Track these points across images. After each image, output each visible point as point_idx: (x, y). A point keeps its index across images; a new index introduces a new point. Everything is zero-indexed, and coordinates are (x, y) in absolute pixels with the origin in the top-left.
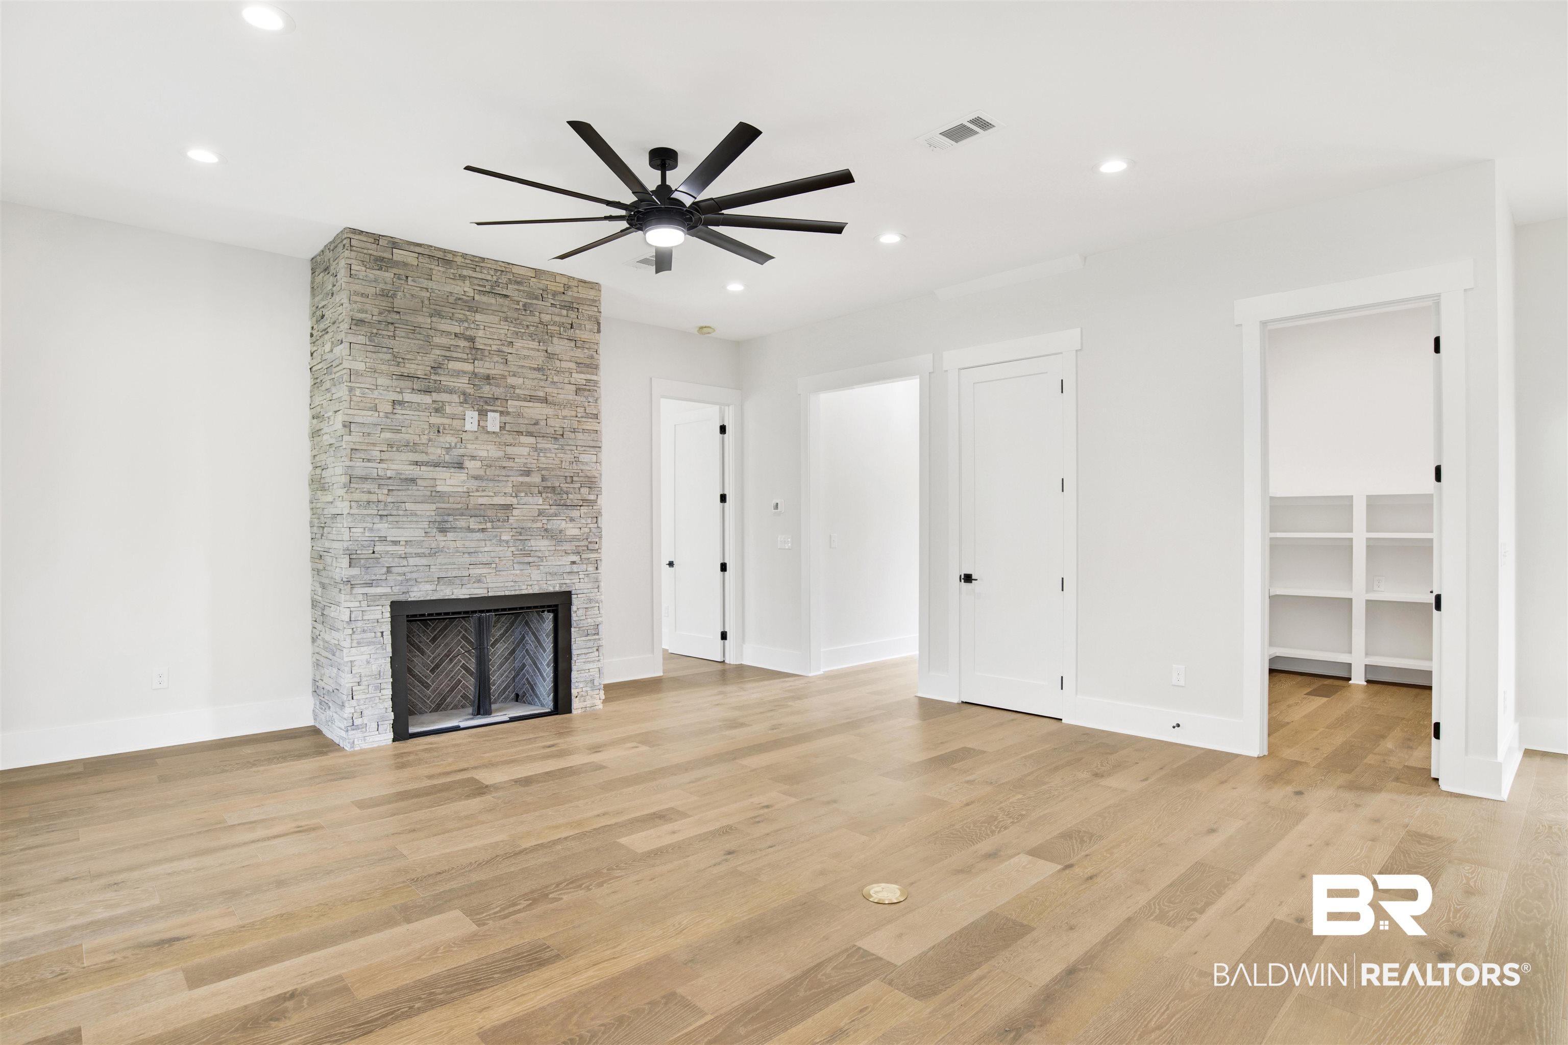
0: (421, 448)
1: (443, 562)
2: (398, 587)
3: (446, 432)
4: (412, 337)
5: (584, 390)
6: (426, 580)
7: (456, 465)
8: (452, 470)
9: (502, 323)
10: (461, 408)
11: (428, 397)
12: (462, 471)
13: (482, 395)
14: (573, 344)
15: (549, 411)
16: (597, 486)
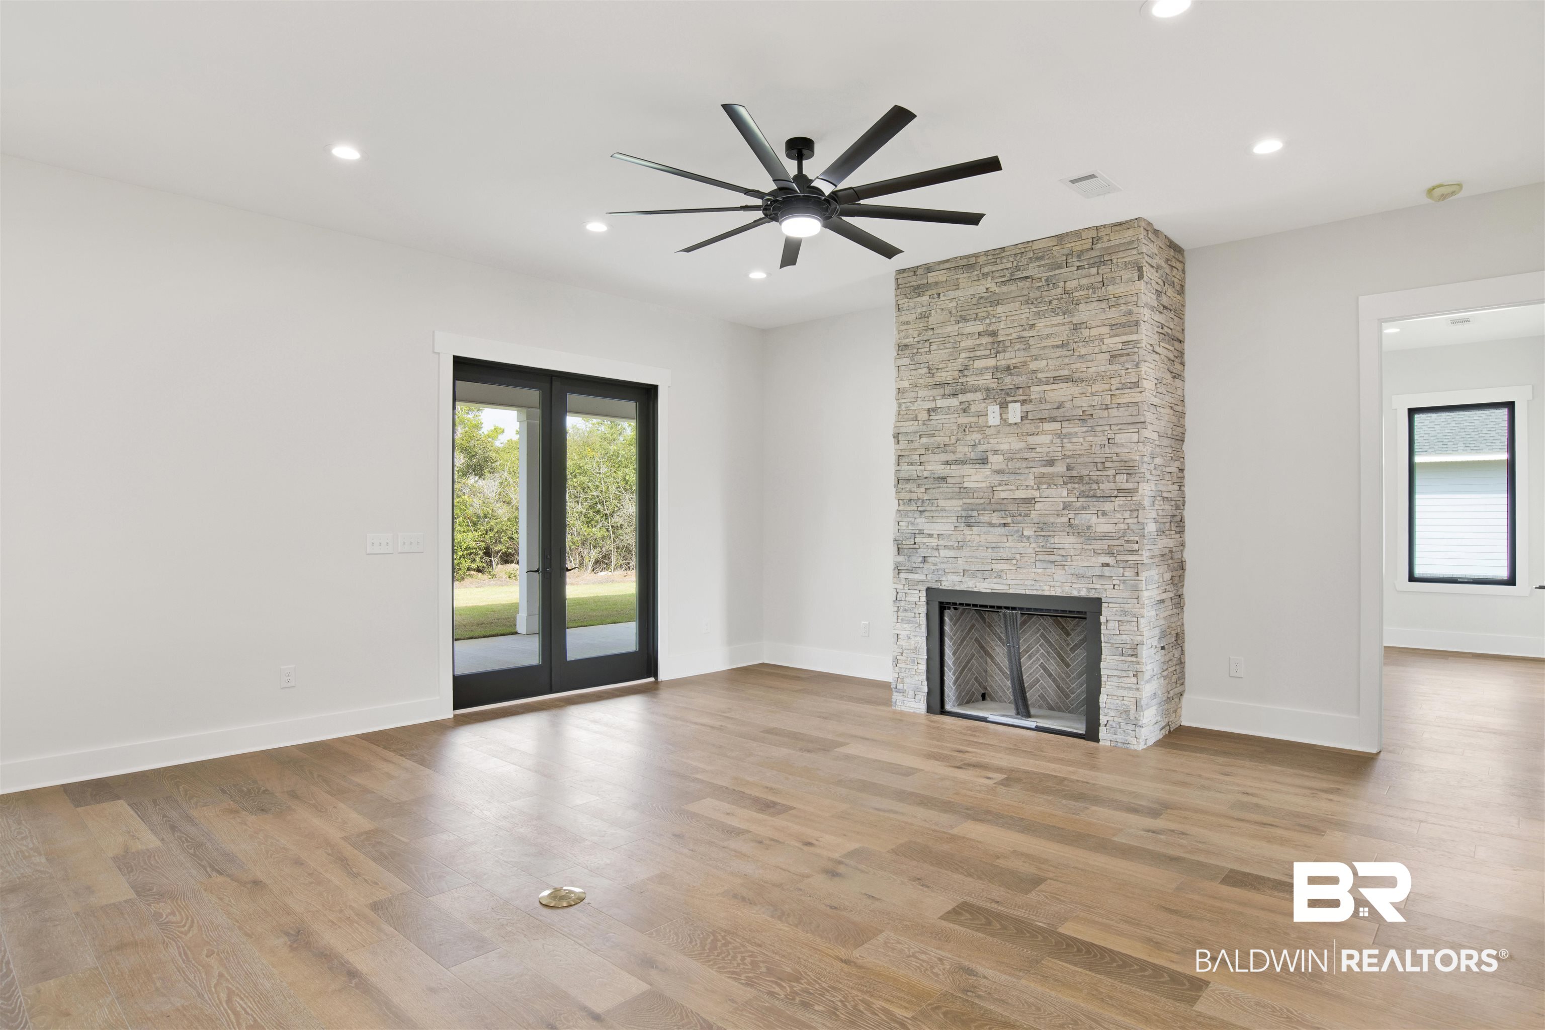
0: (950, 448)
1: (967, 555)
2: (930, 576)
3: (972, 430)
4: (942, 347)
5: (1122, 355)
6: (952, 571)
7: (979, 461)
8: (978, 466)
9: (1023, 307)
10: (984, 405)
11: (955, 399)
12: (987, 466)
13: (1003, 388)
14: (1104, 305)
15: (1076, 390)
16: (1138, 471)
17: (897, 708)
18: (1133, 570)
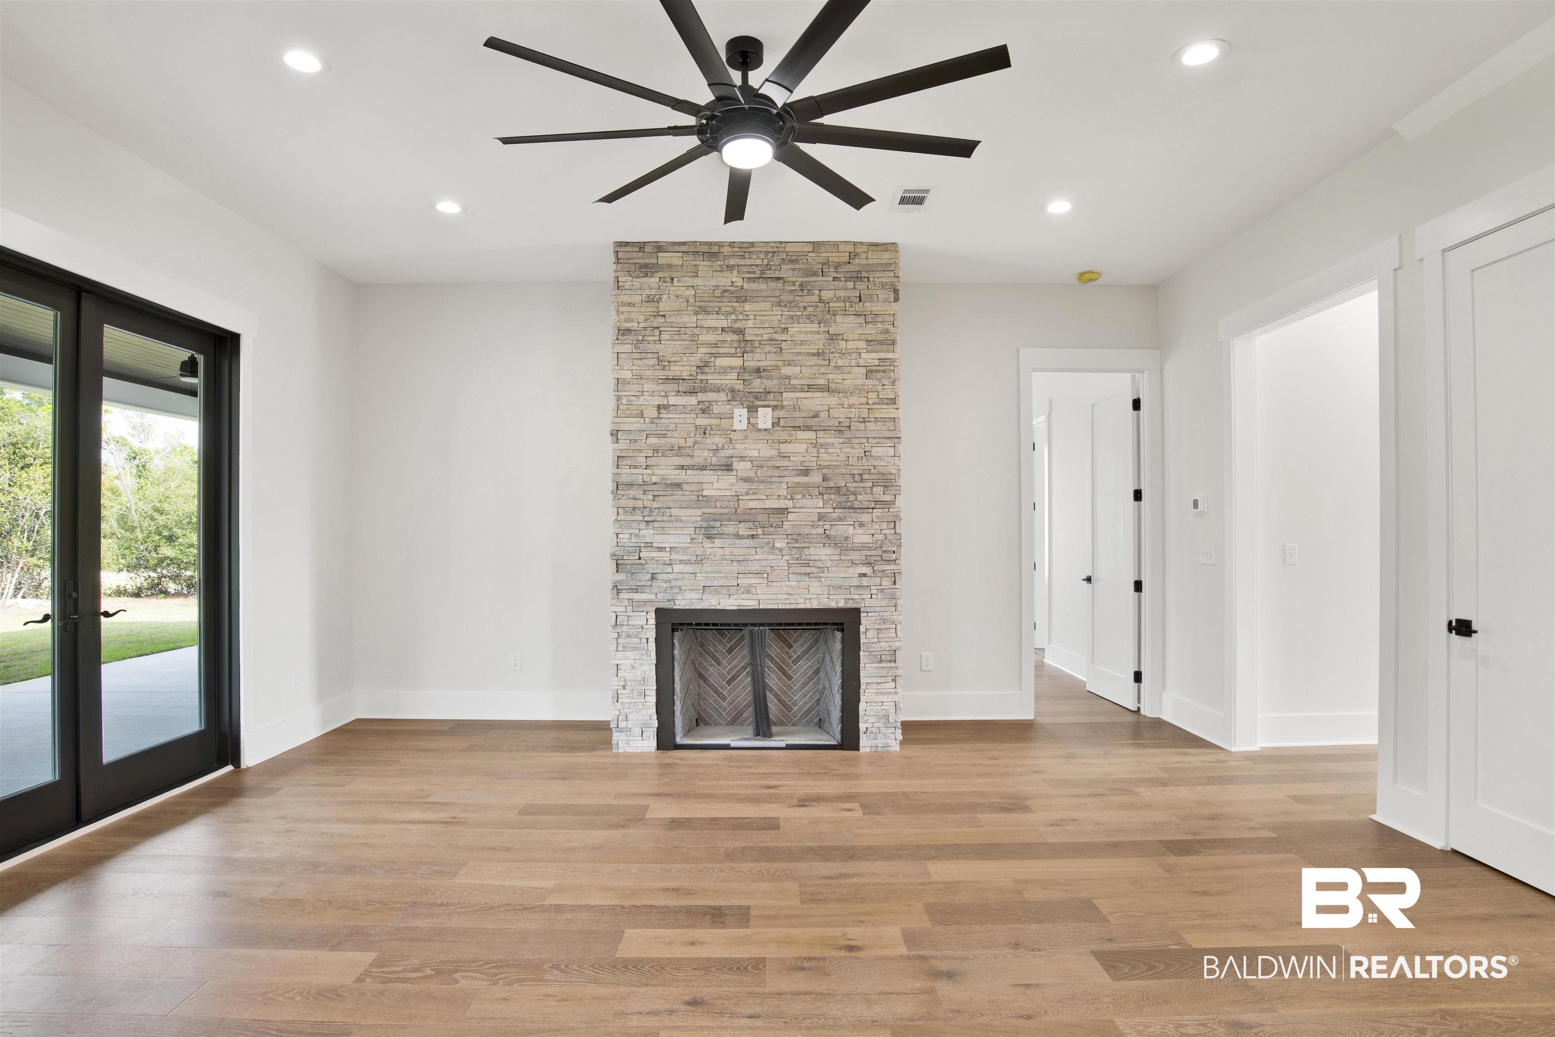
0: (686, 451)
1: (708, 570)
2: (662, 594)
3: (713, 432)
4: (677, 338)
5: (878, 371)
6: (690, 588)
7: (723, 467)
8: (720, 473)
9: (774, 308)
10: (728, 407)
11: (693, 398)
12: (731, 473)
13: (752, 390)
14: (862, 320)
15: (832, 400)
16: (895, 484)
17: (619, 751)
18: (890, 579)
